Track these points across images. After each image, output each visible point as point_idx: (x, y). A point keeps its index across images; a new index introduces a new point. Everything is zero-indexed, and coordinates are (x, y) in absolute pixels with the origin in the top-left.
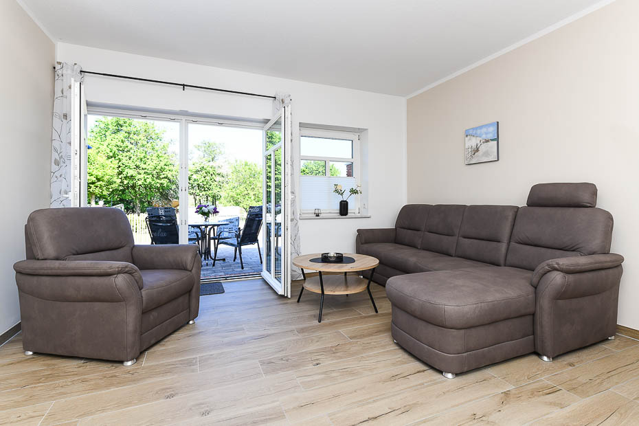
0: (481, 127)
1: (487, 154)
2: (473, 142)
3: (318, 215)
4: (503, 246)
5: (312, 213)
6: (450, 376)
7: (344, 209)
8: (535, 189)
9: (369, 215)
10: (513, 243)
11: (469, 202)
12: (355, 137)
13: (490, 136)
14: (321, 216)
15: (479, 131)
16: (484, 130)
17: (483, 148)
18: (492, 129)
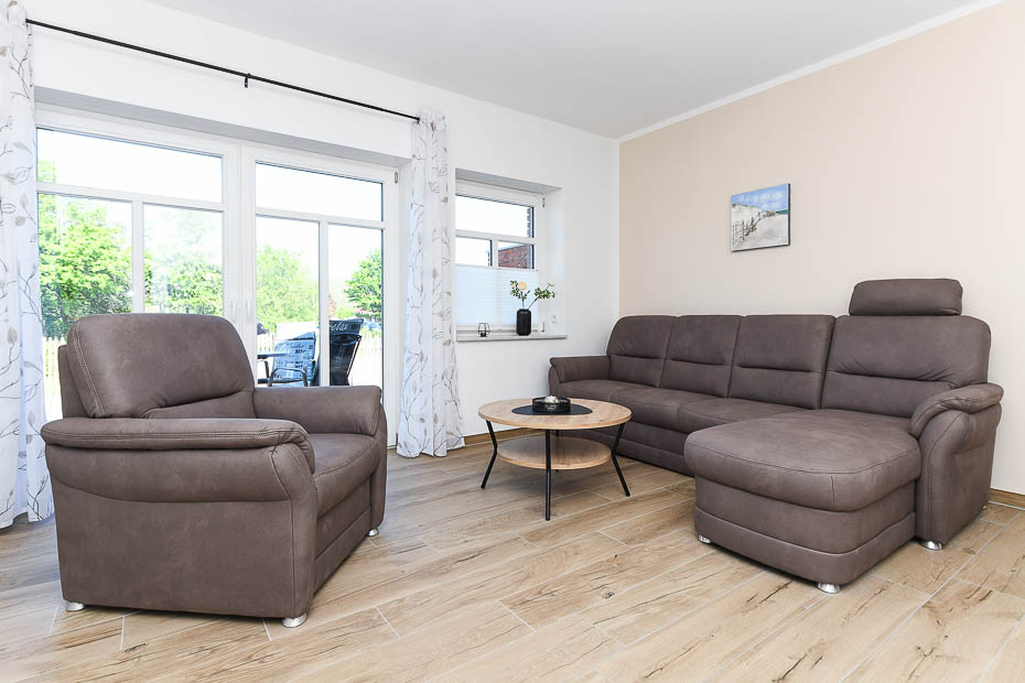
0: (760, 192)
1: (770, 234)
2: (746, 215)
3: (483, 335)
4: (816, 377)
5: (473, 332)
6: (829, 588)
7: (524, 324)
8: (861, 289)
9: (562, 334)
10: (831, 374)
11: (744, 311)
12: (536, 201)
13: (777, 206)
14: (489, 336)
15: (756, 199)
16: (766, 196)
17: (763, 225)
18: (780, 196)
